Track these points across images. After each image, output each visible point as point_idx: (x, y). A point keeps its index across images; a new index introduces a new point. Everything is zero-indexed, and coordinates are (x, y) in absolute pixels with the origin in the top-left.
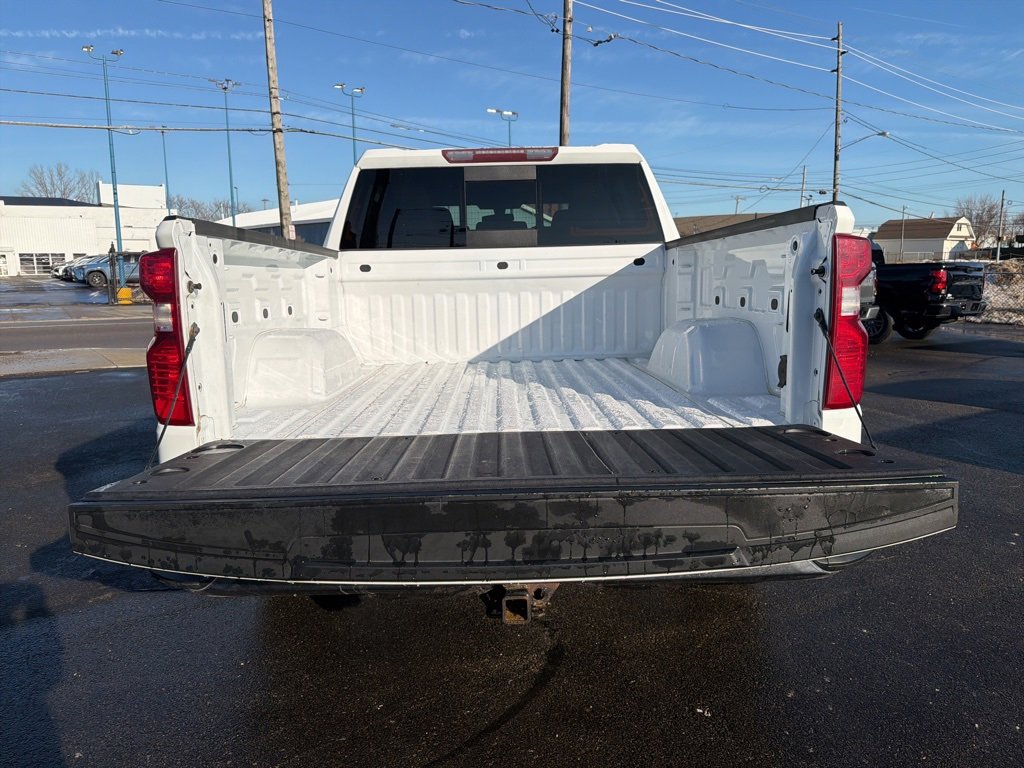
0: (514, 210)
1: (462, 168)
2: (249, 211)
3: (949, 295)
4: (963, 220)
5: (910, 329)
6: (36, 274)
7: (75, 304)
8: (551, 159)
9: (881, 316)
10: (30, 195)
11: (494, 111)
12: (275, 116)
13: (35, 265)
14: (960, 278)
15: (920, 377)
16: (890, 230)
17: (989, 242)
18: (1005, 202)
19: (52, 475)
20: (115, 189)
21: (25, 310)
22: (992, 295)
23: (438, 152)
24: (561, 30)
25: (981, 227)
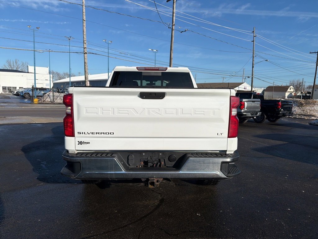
0: (156, 82)
1: (142, 72)
2: (74, 76)
3: (282, 110)
4: (291, 87)
5: (271, 119)
6: (7, 93)
7: (21, 103)
8: (165, 70)
9: (262, 115)
10: (6, 69)
11: (151, 50)
12: (85, 49)
13: (7, 90)
14: (285, 105)
15: (271, 133)
16: (269, 89)
17: (299, 94)
18: (304, 82)
19: (21, 152)
20: (35, 68)
21: (5, 104)
22: (296, 110)
23: (135, 68)
24: (171, 28)
25: (297, 89)
